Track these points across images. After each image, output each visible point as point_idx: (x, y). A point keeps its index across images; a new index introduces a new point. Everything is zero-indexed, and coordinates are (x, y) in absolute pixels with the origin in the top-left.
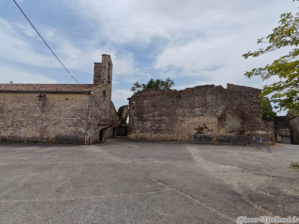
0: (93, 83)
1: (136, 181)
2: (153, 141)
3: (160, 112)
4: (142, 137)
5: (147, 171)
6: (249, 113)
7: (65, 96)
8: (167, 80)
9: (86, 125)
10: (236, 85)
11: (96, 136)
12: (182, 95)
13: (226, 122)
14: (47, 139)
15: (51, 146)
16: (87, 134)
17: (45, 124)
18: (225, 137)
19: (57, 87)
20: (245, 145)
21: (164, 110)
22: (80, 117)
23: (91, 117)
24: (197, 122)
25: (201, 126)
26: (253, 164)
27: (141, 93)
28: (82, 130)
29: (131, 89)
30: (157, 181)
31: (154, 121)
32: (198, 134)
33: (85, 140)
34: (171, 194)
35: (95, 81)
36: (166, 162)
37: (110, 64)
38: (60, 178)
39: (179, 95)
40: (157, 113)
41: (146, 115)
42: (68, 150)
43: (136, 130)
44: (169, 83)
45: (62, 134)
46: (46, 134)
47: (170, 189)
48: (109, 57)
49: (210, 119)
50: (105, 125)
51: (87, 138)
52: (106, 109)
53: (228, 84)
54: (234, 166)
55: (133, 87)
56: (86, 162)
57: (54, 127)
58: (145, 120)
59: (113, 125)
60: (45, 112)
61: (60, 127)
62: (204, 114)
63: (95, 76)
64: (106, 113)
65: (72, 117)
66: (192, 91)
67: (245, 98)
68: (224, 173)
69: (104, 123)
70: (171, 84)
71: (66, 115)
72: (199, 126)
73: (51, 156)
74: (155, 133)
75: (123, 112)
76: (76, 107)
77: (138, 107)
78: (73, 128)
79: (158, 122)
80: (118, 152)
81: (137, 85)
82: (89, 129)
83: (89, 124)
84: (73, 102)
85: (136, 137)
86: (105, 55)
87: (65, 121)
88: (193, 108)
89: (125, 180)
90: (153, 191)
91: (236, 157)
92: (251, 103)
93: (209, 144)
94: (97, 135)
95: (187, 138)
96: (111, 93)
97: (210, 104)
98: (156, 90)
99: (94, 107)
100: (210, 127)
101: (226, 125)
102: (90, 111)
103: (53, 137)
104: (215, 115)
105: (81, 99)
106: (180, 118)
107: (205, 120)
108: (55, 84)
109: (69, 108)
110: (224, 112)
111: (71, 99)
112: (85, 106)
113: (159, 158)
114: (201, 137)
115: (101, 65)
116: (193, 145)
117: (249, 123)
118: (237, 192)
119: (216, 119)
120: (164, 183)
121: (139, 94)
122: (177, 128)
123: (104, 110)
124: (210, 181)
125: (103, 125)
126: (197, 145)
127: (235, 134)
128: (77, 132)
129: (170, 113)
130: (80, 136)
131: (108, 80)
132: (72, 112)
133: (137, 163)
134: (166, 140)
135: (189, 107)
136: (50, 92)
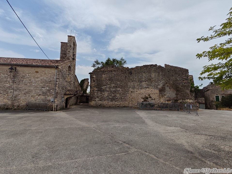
0: (59, 60)
1: (105, 143)
2: (110, 107)
3: (115, 84)
4: (101, 104)
5: (111, 134)
6: (181, 86)
7: (35, 69)
8: (121, 59)
9: (54, 94)
11: (63, 104)
12: (133, 71)
13: (165, 93)
14: (18, 106)
15: (22, 113)
16: (55, 102)
17: (17, 93)
18: (164, 104)
19: (27, 61)
20: (178, 110)
21: (119, 83)
22: (49, 88)
23: (58, 87)
24: (143, 93)
25: (147, 96)
26: (190, 125)
27: (100, 69)
28: (50, 98)
29: (92, 66)
30: (122, 143)
31: (111, 91)
32: (144, 102)
33: (53, 107)
34: (138, 154)
35: (61, 57)
36: (125, 125)
37: (75, 44)
39: (130, 71)
40: (113, 85)
41: (104, 87)
42: (38, 115)
43: (96, 98)
44: (123, 62)
45: (32, 102)
46: (16, 102)
47: (136, 150)
48: (74, 38)
49: (153, 91)
50: (70, 94)
51: (54, 105)
52: (71, 81)
53: (165, 65)
54: (177, 128)
55: (94, 64)
57: (24, 96)
58: (104, 91)
59: (76, 94)
60: (15, 82)
61: (30, 96)
62: (149, 87)
63: (61, 53)
64: (71, 84)
65: (41, 87)
66: (140, 69)
67: (179, 75)
68: (173, 134)
69: (70, 93)
71: (36, 86)
72: (145, 96)
73: (23, 122)
74: (111, 101)
75: (84, 84)
76: (45, 79)
77: (98, 80)
78: (43, 97)
79: (114, 92)
80: (83, 117)
81: (97, 63)
82: (57, 98)
83: (57, 93)
84: (42, 75)
85: (96, 104)
86: (71, 36)
87: (35, 91)
88: (141, 82)
89: (96, 143)
90: (122, 152)
91: (176, 120)
92: (183, 79)
93: (152, 109)
94: (63, 103)
95: (136, 105)
96: (75, 68)
97: (153, 79)
98: (113, 67)
99: (61, 79)
100: (153, 96)
101: (165, 95)
102: (57, 82)
103: (23, 104)
104: (157, 88)
105: (50, 72)
106: (131, 90)
107: (150, 91)
108: (25, 59)
109: (39, 79)
110: (164, 85)
111: (40, 72)
112: (53, 78)
113: (118, 122)
114: (146, 105)
115: (67, 44)
116: (141, 111)
117: (181, 94)
118: (189, 150)
119: (158, 91)
120: (129, 144)
121: (99, 69)
122: (128, 97)
123: (69, 82)
124: (165, 141)
125: (68, 94)
126: (144, 111)
127: (171, 102)
128: (46, 100)
129: (123, 86)
130: (48, 104)
131: (73, 57)
132: (41, 83)
133: (101, 126)
134: (119, 107)
135: (138, 81)
136: (21, 65)
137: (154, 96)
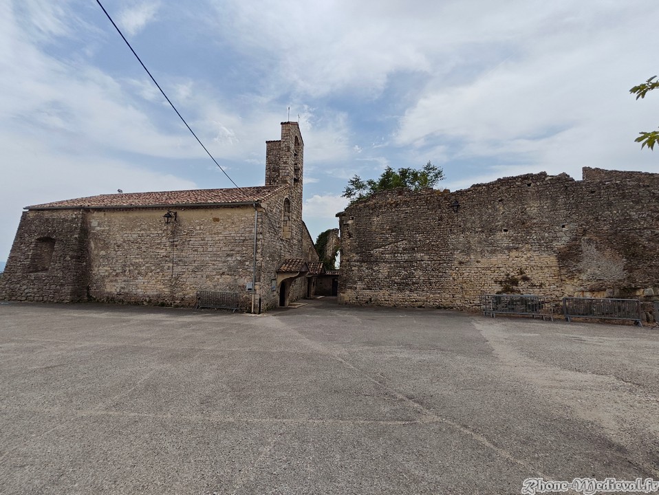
0: (264, 185)
1: (358, 393)
2: (395, 308)
3: (410, 241)
4: (370, 299)
5: (382, 374)
6: (649, 240)
7: (211, 214)
8: (425, 168)
9: (252, 272)
10: (609, 169)
11: (274, 296)
12: (462, 201)
13: (581, 266)
14: (182, 299)
15: (190, 314)
16: (255, 290)
17: (178, 269)
18: (578, 301)
19: (197, 196)
20: (636, 324)
21: (419, 237)
22: (241, 256)
23: (262, 254)
24: (500, 265)
25: (513, 274)
27: (365, 202)
28: (246, 282)
29: (344, 194)
30: (404, 398)
31: (397, 262)
32: (504, 294)
33: (251, 304)
35: (269, 179)
36: (426, 357)
37: (298, 142)
38: (207, 376)
39: (454, 201)
40: (402, 245)
41: (378, 250)
43: (355, 283)
44: (432, 175)
45: (208, 290)
46: (179, 289)
47: (437, 419)
48: (296, 126)
49: (536, 258)
50: (291, 272)
51: (255, 298)
52: (292, 238)
53: (585, 170)
54: (604, 376)
55: (348, 189)
56: (255, 348)
57: (193, 275)
58: (377, 262)
59: (306, 272)
60: (176, 246)
61: (205, 276)
62: (520, 245)
63: (268, 169)
64: (291, 246)
65: (225, 255)
66: (487, 192)
67: (637, 202)
68: (578, 391)
69: (289, 269)
70: (436, 176)
71: (215, 253)
72: (508, 275)
73: (190, 334)
74: (399, 289)
75: (328, 244)
76: (232, 235)
77: (359, 233)
78: (229, 279)
79: (405, 265)
80: (318, 330)
81: (357, 184)
82: (260, 281)
83: (259, 270)
84: (227, 226)
85: (357, 298)
86: (288, 123)
87: (214, 265)
88: (492, 231)
89: (335, 391)
90: (398, 420)
91: (610, 354)
92: (655, 215)
93: (533, 318)
94: (275, 293)
95: (477, 302)
96: (301, 203)
97: (535, 221)
98: (400, 193)
99: (268, 235)
100: (536, 277)
101: (580, 271)
102: (260, 243)
103: (192, 295)
104: (549, 248)
105: (243, 219)
106: (458, 256)
107: (522, 259)
108: (192, 191)
109: (221, 237)
110: (575, 239)
111: (223, 219)
112: (251, 232)
113: (409, 346)
114: (512, 302)
115: (280, 145)
116: (492, 321)
117: (650, 266)
118: (615, 441)
119: (552, 258)
120: (421, 404)
121: (361, 202)
122: (451, 279)
123: (288, 241)
124: (539, 407)
125: (286, 272)
126: (500, 320)
127: (606, 294)
128: (235, 286)
129: (433, 245)
130: (241, 295)
131: (295, 177)
132: (226, 246)
133: (359, 354)
134: (424, 307)
135: (480, 229)
136: (185, 207)
137: (537, 275)
